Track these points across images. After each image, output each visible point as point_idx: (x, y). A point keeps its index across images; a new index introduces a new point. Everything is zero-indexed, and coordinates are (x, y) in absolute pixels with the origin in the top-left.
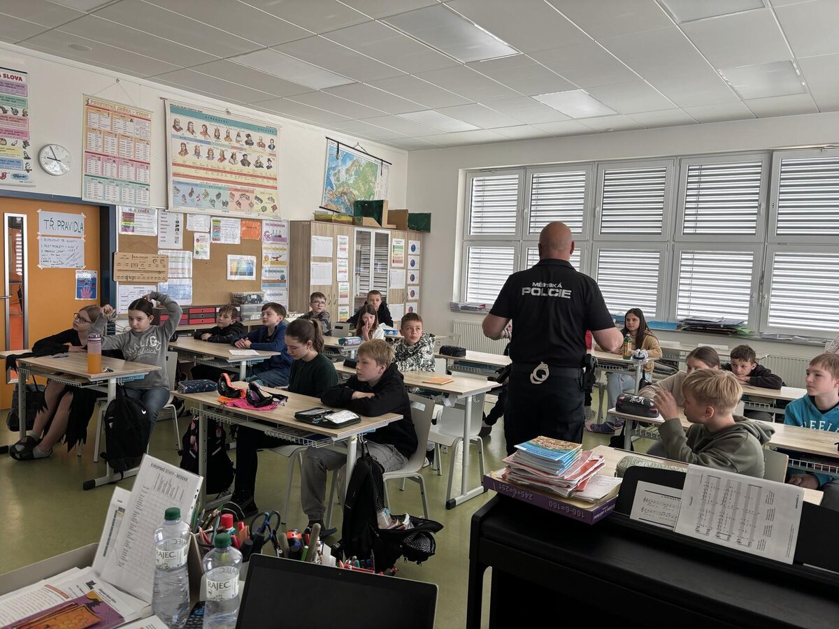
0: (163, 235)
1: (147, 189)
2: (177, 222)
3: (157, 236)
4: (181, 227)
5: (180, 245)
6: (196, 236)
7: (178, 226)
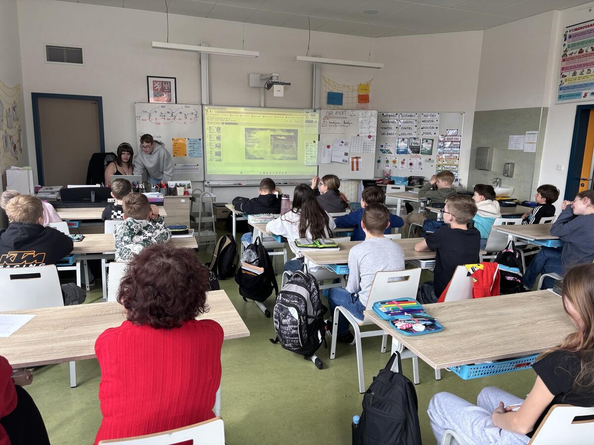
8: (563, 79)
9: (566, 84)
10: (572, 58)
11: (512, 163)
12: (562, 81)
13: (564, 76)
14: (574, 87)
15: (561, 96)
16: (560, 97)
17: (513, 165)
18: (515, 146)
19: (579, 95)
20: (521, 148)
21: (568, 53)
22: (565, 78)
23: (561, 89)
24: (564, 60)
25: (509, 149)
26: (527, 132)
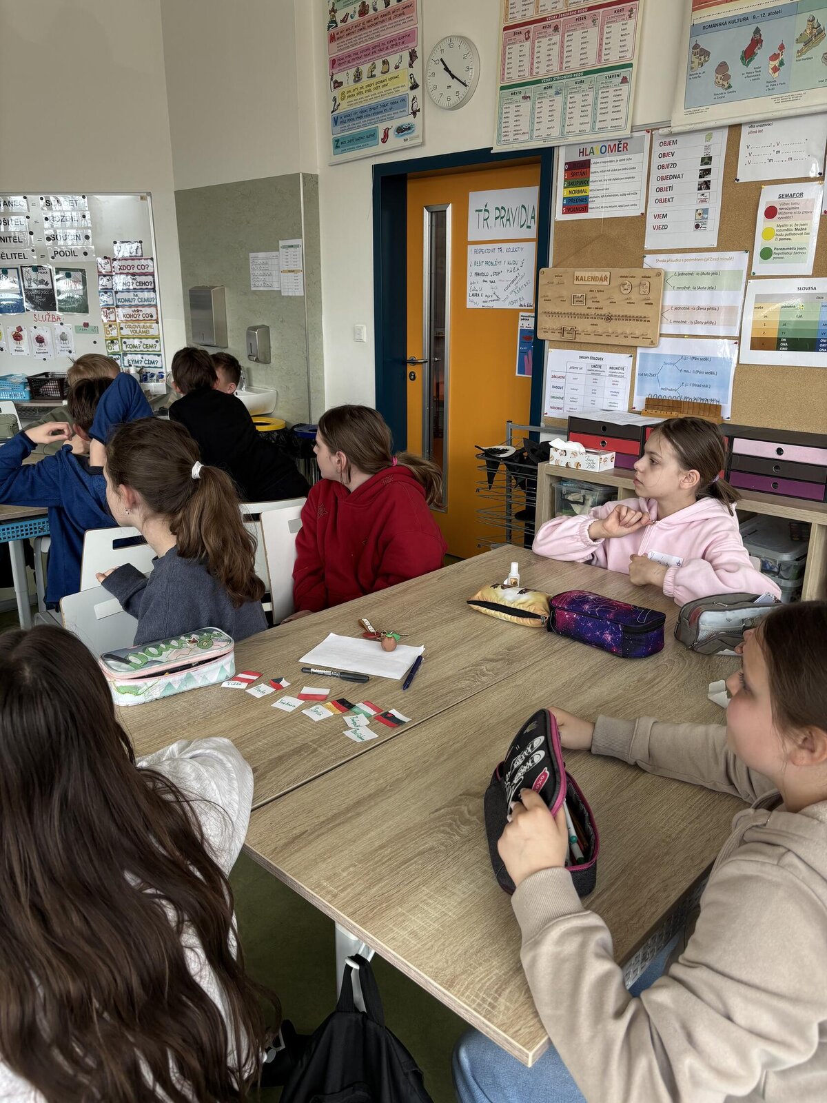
0: (662, 207)
1: (625, 80)
2: (707, 160)
3: (644, 215)
4: (716, 178)
5: (710, 236)
6: (769, 197)
7: (707, 172)
8: (337, 92)
9: (344, 107)
10: (349, 31)
11: (263, 326)
12: (335, 99)
13: (338, 84)
14: (362, 114)
15: (337, 141)
16: (338, 144)
17: (265, 330)
18: (264, 281)
19: (372, 135)
20: (276, 288)
21: (339, 16)
22: (341, 89)
23: (336, 121)
24: (332, 38)
25: (253, 289)
26: (282, 243)
